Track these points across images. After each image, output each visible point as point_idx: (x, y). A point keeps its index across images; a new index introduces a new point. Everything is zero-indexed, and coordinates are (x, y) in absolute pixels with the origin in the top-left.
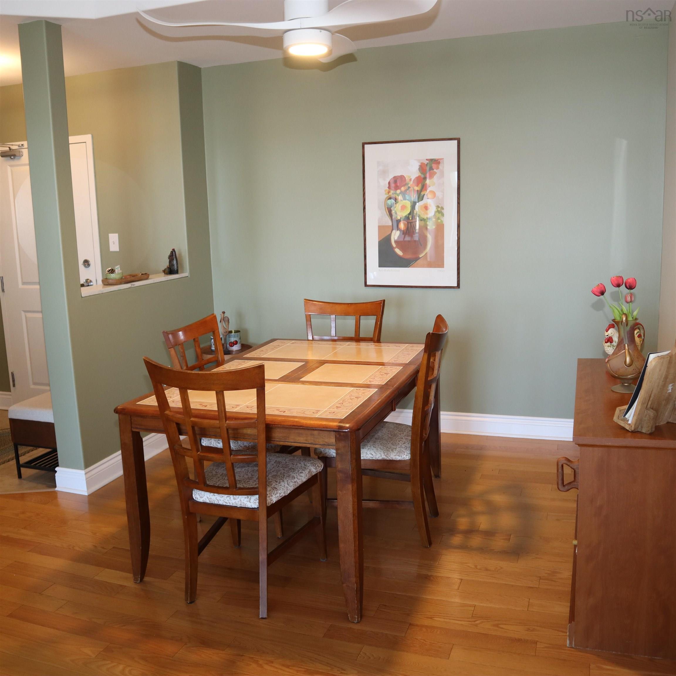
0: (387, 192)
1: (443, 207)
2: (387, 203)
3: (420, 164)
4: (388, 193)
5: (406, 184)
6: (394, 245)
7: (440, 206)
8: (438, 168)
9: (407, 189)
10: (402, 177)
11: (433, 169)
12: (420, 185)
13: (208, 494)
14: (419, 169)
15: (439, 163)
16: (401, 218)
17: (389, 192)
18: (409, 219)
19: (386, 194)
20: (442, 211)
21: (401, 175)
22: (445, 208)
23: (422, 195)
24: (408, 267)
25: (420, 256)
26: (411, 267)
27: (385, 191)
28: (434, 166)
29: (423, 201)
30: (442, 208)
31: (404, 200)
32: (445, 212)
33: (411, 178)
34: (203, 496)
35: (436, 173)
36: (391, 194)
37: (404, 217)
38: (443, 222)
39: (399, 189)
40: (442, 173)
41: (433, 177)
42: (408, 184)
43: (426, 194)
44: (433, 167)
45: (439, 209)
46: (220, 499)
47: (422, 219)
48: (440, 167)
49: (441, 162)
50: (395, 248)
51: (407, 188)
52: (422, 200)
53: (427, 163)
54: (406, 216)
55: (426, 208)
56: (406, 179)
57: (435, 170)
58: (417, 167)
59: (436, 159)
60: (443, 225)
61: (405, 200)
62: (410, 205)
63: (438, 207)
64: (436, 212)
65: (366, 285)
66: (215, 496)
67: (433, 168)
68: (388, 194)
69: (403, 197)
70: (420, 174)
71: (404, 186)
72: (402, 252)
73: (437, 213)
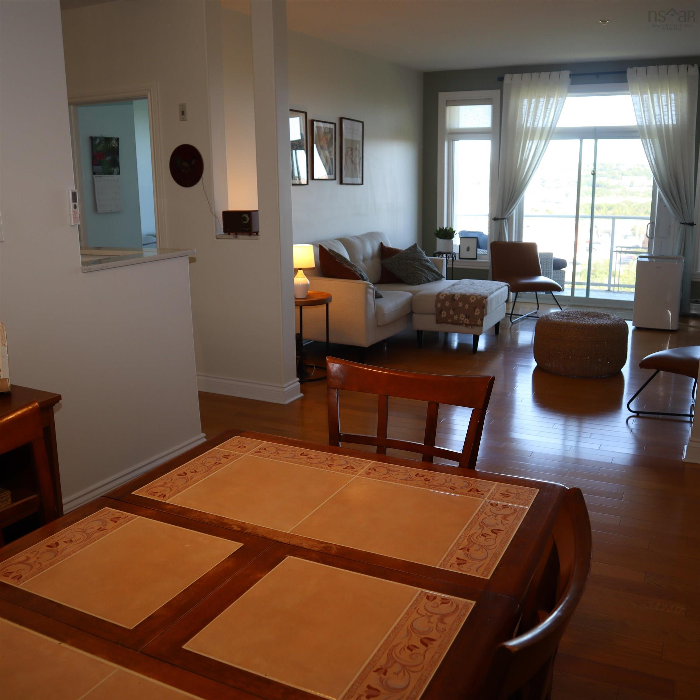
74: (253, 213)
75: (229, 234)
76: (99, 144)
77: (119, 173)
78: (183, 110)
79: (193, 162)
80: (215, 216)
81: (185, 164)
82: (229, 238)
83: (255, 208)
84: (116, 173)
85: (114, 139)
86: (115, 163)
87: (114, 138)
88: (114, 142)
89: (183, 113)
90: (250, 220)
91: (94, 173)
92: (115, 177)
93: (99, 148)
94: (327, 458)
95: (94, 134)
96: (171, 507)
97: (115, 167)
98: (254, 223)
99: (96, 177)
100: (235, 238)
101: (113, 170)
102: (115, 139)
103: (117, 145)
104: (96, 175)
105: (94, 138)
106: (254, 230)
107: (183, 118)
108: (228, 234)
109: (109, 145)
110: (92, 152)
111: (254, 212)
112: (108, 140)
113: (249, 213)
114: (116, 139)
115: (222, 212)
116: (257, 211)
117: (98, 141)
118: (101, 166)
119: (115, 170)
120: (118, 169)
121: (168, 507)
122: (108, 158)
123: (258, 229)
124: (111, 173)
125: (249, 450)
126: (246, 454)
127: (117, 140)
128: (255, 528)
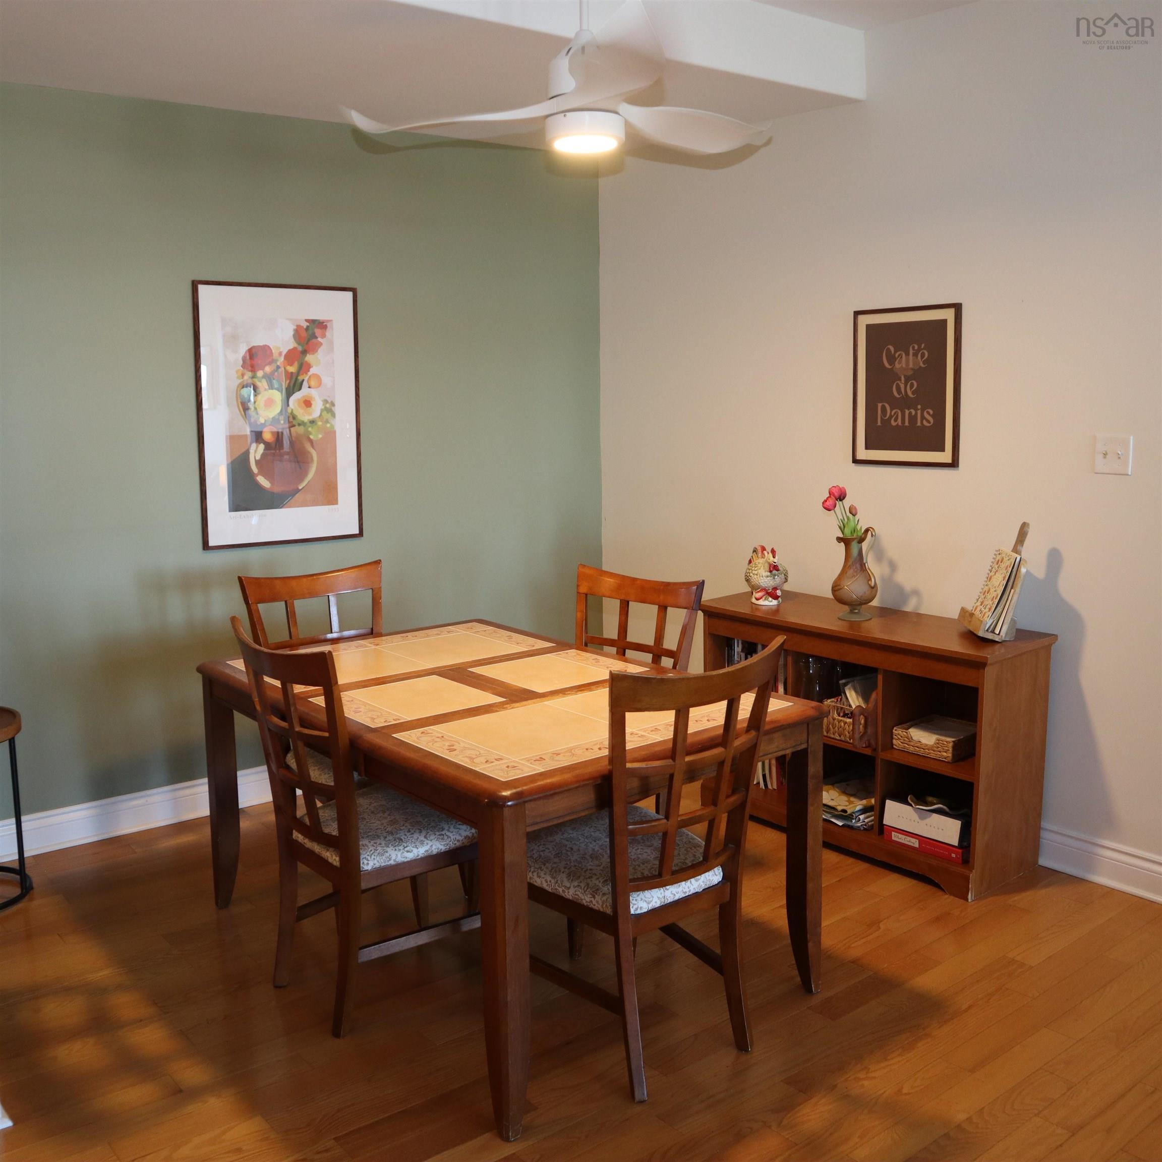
0: (240, 374)
1: (333, 401)
2: (240, 394)
3: (295, 327)
4: (241, 377)
5: (273, 361)
6: (255, 469)
7: (329, 401)
8: (324, 336)
9: (274, 370)
10: (266, 349)
11: (317, 338)
12: (296, 365)
13: (657, 892)
14: (294, 336)
15: (325, 327)
16: (265, 421)
17: (243, 375)
18: (280, 422)
19: (238, 378)
20: (333, 408)
21: (264, 344)
22: (336, 403)
23: (300, 381)
24: (281, 508)
25: (300, 488)
26: (286, 506)
27: (237, 372)
28: (318, 332)
29: (300, 391)
30: (333, 404)
31: (270, 389)
32: (336, 410)
33: (281, 350)
34: (651, 899)
35: (321, 344)
36: (246, 377)
37: (271, 420)
38: (334, 428)
39: (261, 370)
40: (331, 343)
41: (317, 351)
42: (277, 360)
43: (306, 379)
44: (316, 334)
45: (328, 406)
46: (677, 890)
47: (300, 422)
48: (327, 334)
49: (328, 326)
50: (257, 475)
51: (275, 368)
52: (300, 389)
53: (308, 327)
54: (274, 418)
55: (308, 403)
56: (273, 351)
57: (319, 339)
58: (291, 333)
59: (321, 321)
60: (335, 432)
61: (272, 389)
62: (281, 399)
63: (326, 401)
64: (322, 411)
65: (206, 546)
66: (668, 890)
67: (316, 336)
68: (243, 378)
69: (267, 383)
70: (296, 345)
71: (270, 364)
72: (270, 482)
73: (325, 412)
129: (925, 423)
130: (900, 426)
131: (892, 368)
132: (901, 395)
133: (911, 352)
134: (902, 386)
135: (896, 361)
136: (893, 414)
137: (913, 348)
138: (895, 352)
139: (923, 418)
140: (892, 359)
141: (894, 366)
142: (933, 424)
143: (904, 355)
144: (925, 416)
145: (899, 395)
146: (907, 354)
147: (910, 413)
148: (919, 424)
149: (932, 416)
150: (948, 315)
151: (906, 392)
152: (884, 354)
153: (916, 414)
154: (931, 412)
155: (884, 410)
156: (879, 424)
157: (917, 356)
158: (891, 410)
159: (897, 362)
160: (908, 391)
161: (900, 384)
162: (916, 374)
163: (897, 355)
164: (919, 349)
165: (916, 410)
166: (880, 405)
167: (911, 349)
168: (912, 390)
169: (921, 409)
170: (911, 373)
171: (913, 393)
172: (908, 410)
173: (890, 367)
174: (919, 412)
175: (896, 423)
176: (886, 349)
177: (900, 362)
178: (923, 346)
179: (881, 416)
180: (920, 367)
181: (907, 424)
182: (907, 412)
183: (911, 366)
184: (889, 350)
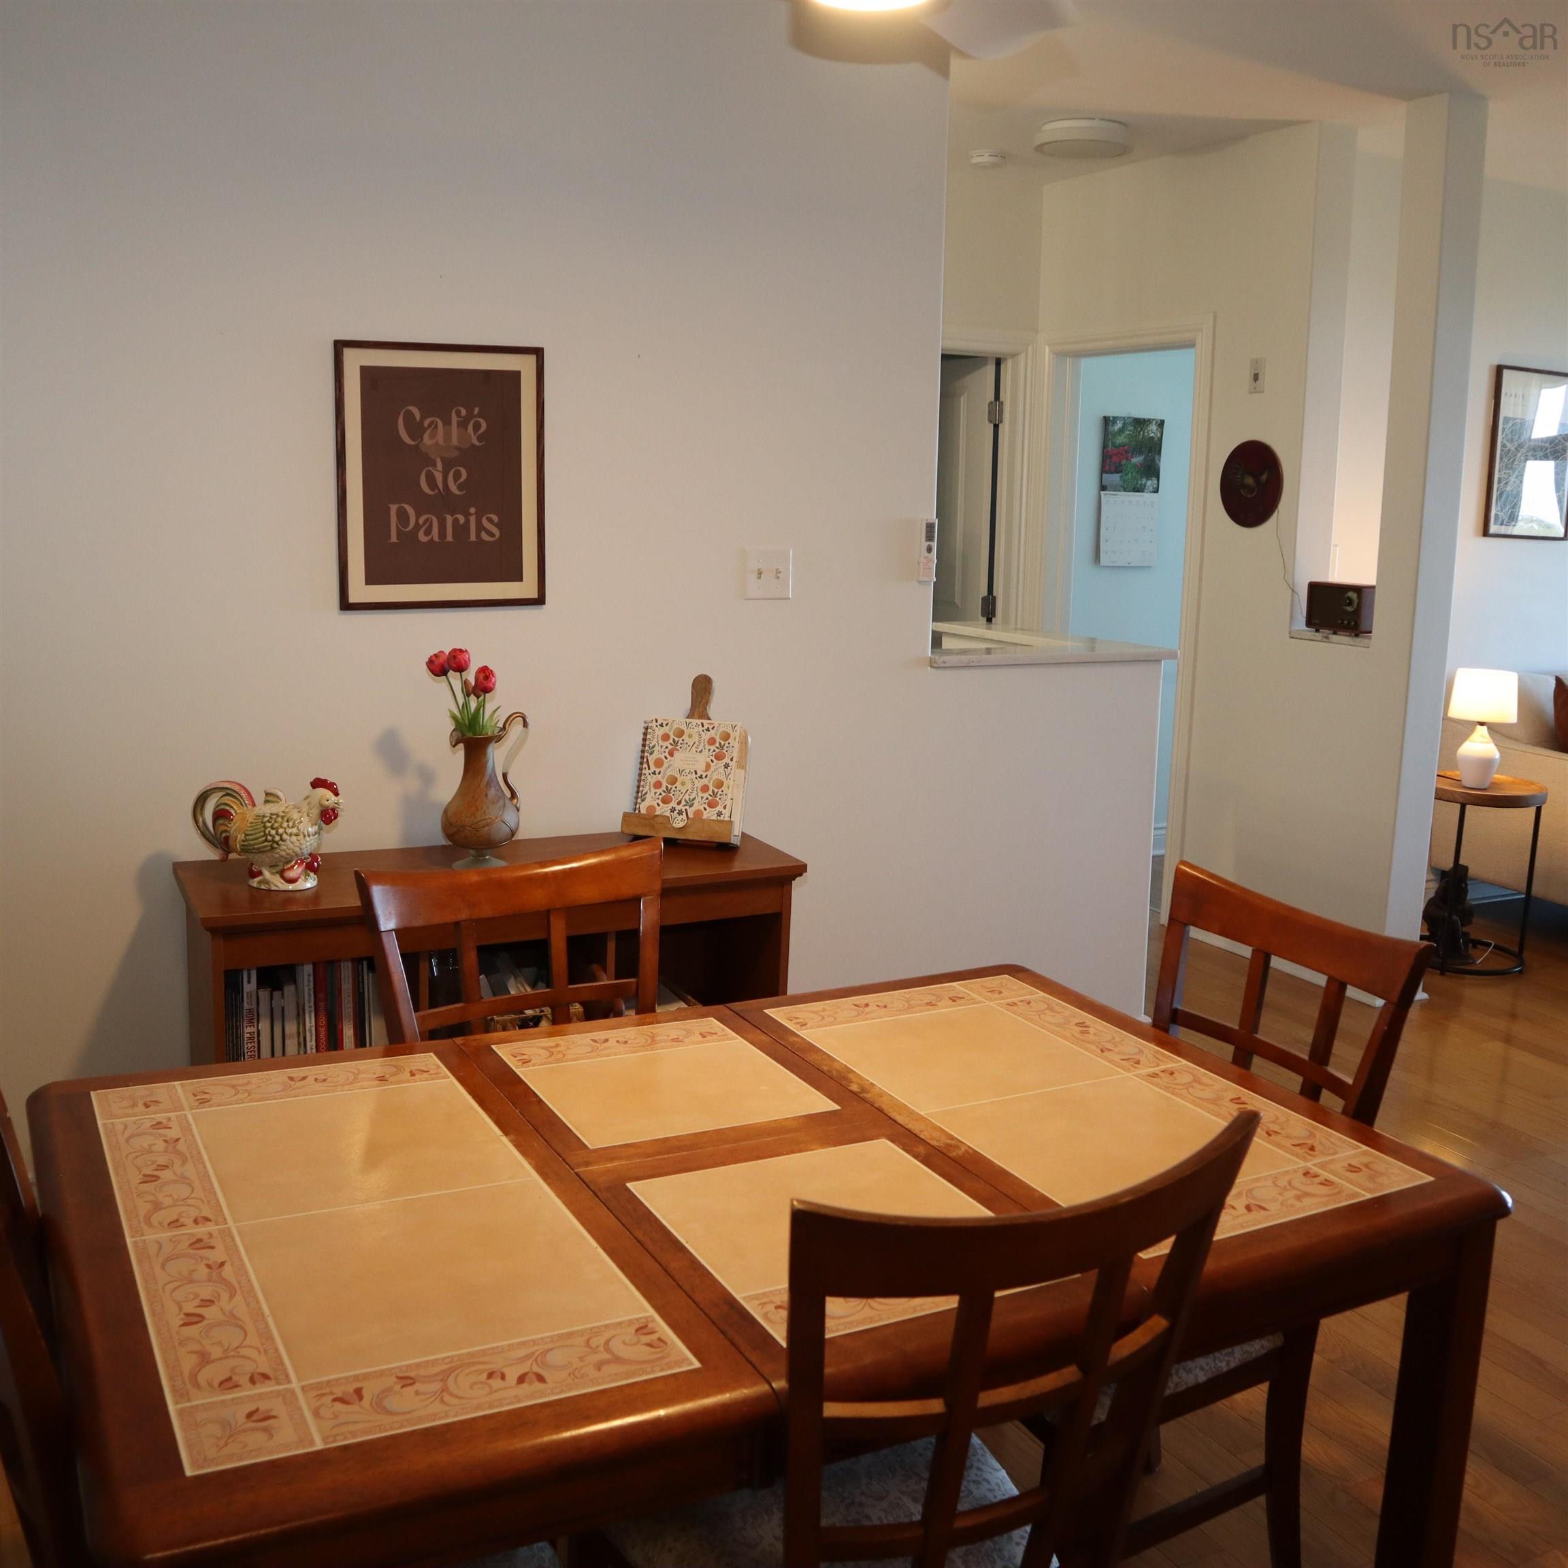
74: (1365, 593)
75: (1317, 631)
76: (1121, 431)
77: (1156, 491)
78: (1256, 372)
79: (1264, 477)
80: (1293, 590)
81: (1249, 481)
82: (1314, 638)
83: (1371, 581)
84: (1151, 489)
85: (1154, 422)
86: (1151, 470)
87: (1154, 420)
88: (1154, 427)
89: (1256, 377)
90: (1359, 604)
91: (1103, 488)
92: (1147, 496)
93: (1121, 440)
94: (1114, 1038)
95: (1111, 413)
96: (796, 1039)
97: (1148, 478)
98: (1364, 612)
99: (1105, 494)
100: (1324, 640)
101: (1145, 483)
102: (1157, 422)
103: (1159, 435)
104: (1105, 492)
105: (1111, 419)
106: (1363, 627)
107: (1255, 388)
108: (1314, 630)
109: (1142, 433)
110: (1104, 447)
111: (1368, 590)
112: (1140, 423)
113: (1358, 589)
114: (1159, 422)
115: (1307, 583)
116: (1373, 587)
117: (1119, 425)
118: (1119, 475)
119: (1149, 483)
120: (1156, 482)
121: (792, 1039)
122: (1137, 460)
123: (1371, 626)
124: (1139, 489)
125: (1003, 998)
126: (991, 1004)
127: (1161, 424)
128: (882, 1094)
129: (484, 536)
130: (435, 542)
131: (417, 446)
132: (436, 491)
133: (454, 419)
134: (439, 477)
135: (424, 432)
136: (421, 521)
137: (458, 414)
138: (423, 418)
139: (480, 528)
140: (416, 430)
141: (422, 439)
142: (500, 537)
143: (440, 423)
144: (485, 525)
145: (433, 490)
146: (447, 423)
147: (456, 521)
148: (473, 538)
149: (496, 525)
150: (524, 366)
151: (447, 486)
152: (401, 421)
153: (467, 521)
154: (495, 518)
155: (403, 517)
156: (394, 539)
157: (466, 428)
158: (418, 518)
159: (426, 436)
160: (449, 484)
161: (434, 472)
162: (466, 456)
163: (426, 423)
164: (470, 416)
165: (467, 515)
166: (394, 508)
167: (453, 414)
168: (458, 482)
169: (476, 513)
170: (455, 454)
171: (460, 488)
172: (452, 515)
173: (411, 443)
174: (473, 519)
175: (429, 537)
176: (403, 411)
177: (432, 436)
178: (476, 411)
179: (397, 527)
180: (473, 445)
181: (449, 538)
182: (449, 519)
183: (455, 441)
184: (409, 413)
